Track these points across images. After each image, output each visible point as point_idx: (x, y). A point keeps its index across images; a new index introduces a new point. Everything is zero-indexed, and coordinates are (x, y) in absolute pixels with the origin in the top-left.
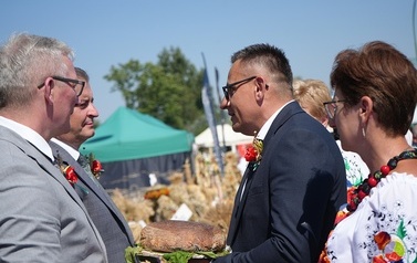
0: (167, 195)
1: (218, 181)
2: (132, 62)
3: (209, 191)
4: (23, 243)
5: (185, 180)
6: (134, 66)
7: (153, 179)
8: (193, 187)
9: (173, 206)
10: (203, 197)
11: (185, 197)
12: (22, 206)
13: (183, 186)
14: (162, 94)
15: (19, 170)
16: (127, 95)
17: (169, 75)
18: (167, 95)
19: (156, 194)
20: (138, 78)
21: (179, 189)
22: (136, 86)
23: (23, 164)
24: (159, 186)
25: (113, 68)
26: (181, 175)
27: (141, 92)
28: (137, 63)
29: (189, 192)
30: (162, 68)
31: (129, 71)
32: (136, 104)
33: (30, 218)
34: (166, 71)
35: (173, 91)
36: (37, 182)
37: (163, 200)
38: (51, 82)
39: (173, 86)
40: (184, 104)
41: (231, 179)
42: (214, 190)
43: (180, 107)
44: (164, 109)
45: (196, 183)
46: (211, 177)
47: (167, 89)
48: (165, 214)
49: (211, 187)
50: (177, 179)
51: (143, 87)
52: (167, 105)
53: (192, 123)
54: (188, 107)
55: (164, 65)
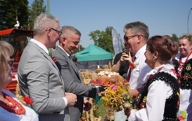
4: (36, 80)
5: (109, 68)
6: (98, 32)
7: (99, 67)
12: (37, 68)
14: (106, 41)
15: (37, 56)
16: (95, 41)
19: (98, 71)
20: (99, 36)
22: (98, 38)
23: (38, 54)
24: (100, 69)
25: (91, 32)
26: (108, 66)
27: (99, 40)
28: (99, 31)
31: (96, 33)
32: (98, 44)
36: (43, 61)
38: (50, 30)
47: (108, 40)
50: (106, 67)
52: (107, 45)
55: (107, 32)
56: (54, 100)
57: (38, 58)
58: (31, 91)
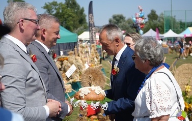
0: (67, 60)
1: (88, 56)
2: (54, 2)
3: (84, 59)
5: (75, 54)
6: (55, 4)
7: (62, 53)
8: (77, 57)
9: (69, 65)
10: (81, 62)
11: (74, 61)
13: (73, 57)
14: (66, 16)
15: (11, 57)
17: (69, 8)
18: (68, 17)
19: (62, 59)
20: (56, 9)
21: (72, 58)
22: (55, 12)
24: (64, 56)
25: (46, 4)
26: (73, 52)
27: (57, 15)
28: (56, 2)
29: (76, 59)
30: (66, 5)
31: (52, 6)
33: (14, 76)
34: (68, 7)
35: (70, 16)
37: (65, 62)
39: (70, 14)
40: (74, 21)
41: (93, 55)
42: (86, 59)
43: (72, 23)
44: (66, 23)
45: (79, 56)
46: (85, 53)
47: (68, 15)
48: (65, 68)
49: (85, 58)
50: (71, 53)
51: (58, 13)
52: (67, 21)
53: (77, 29)
54: (76, 23)
55: (67, 5)
56: (33, 109)
57: (12, 59)
58: (4, 99)
